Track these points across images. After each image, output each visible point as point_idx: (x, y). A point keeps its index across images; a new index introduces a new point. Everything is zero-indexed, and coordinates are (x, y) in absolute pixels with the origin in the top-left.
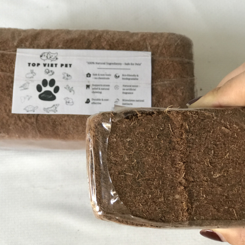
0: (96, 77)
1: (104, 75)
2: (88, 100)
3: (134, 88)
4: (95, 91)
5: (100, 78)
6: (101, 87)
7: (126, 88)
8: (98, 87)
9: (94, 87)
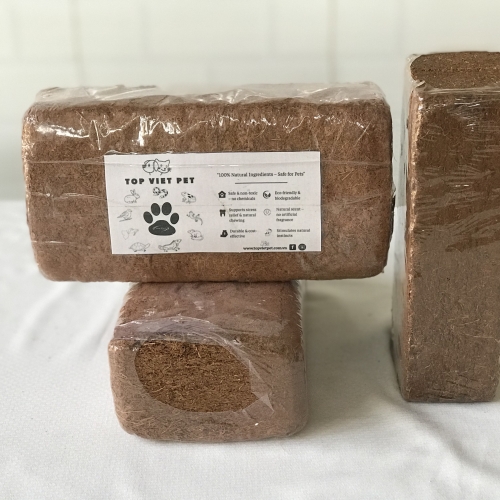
0: (233, 196)
1: (246, 193)
2: (225, 231)
3: (295, 212)
4: (233, 218)
5: (240, 199)
6: (243, 213)
7: (281, 212)
8: (239, 212)
9: (232, 213)
